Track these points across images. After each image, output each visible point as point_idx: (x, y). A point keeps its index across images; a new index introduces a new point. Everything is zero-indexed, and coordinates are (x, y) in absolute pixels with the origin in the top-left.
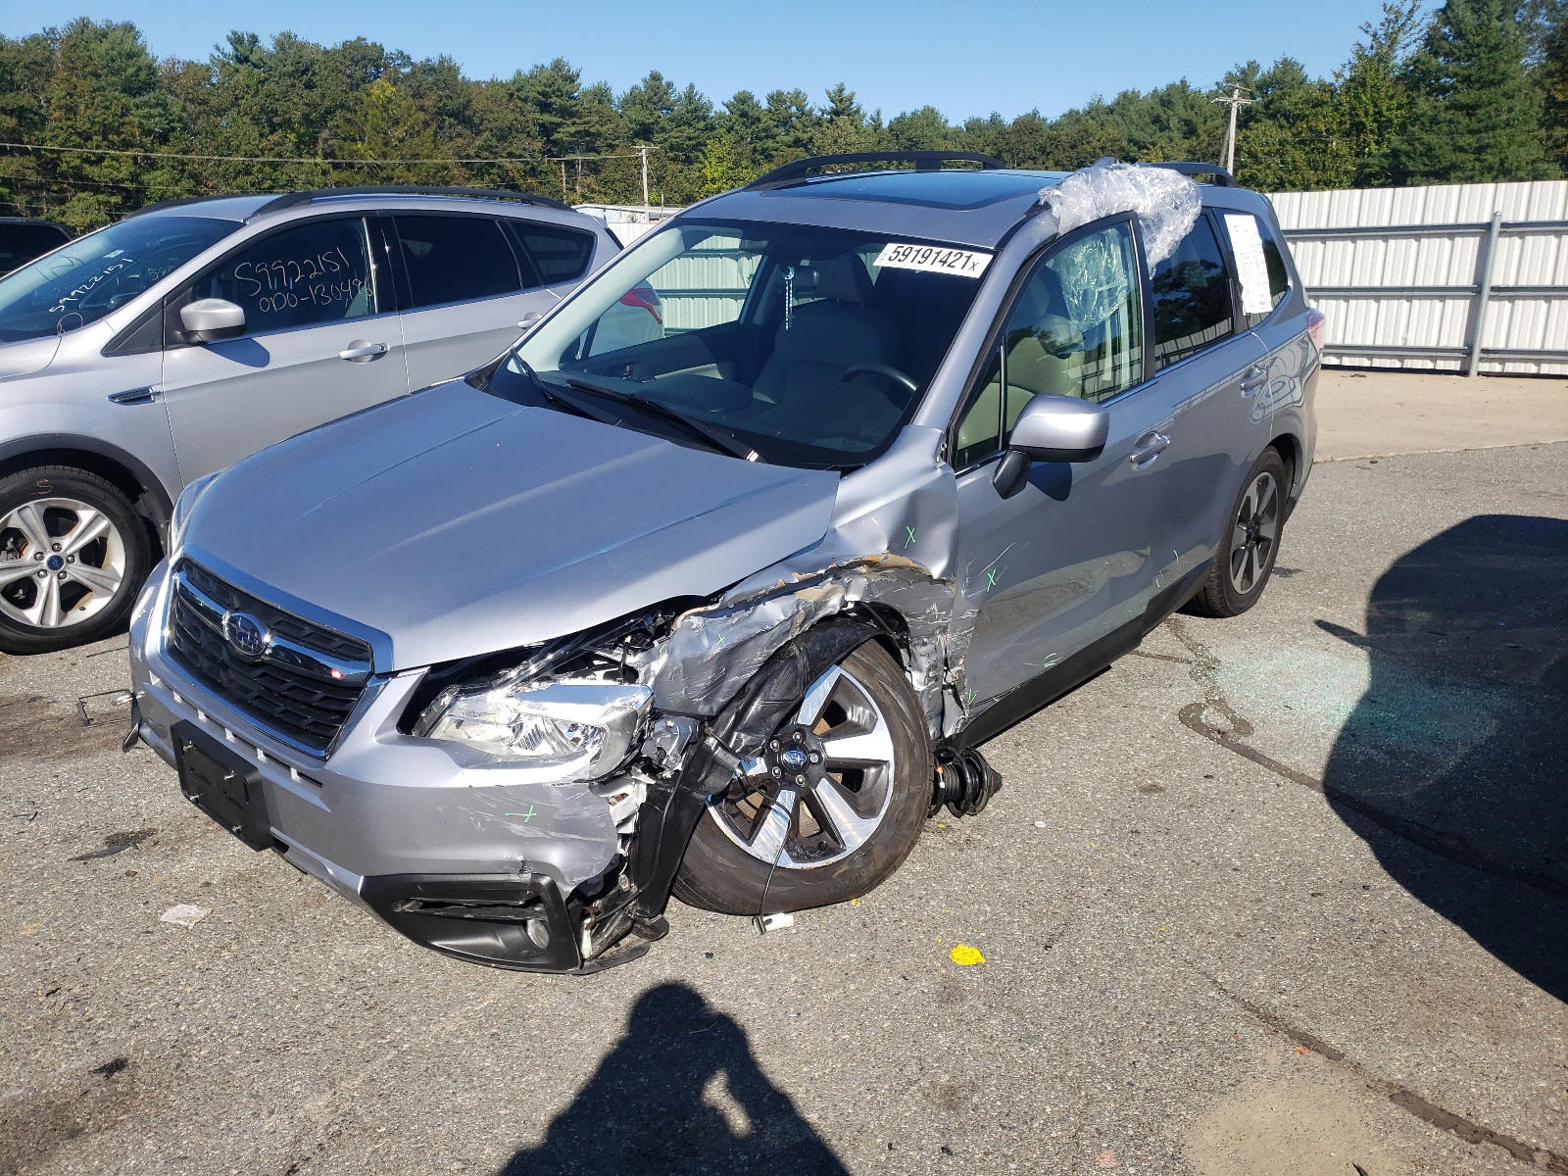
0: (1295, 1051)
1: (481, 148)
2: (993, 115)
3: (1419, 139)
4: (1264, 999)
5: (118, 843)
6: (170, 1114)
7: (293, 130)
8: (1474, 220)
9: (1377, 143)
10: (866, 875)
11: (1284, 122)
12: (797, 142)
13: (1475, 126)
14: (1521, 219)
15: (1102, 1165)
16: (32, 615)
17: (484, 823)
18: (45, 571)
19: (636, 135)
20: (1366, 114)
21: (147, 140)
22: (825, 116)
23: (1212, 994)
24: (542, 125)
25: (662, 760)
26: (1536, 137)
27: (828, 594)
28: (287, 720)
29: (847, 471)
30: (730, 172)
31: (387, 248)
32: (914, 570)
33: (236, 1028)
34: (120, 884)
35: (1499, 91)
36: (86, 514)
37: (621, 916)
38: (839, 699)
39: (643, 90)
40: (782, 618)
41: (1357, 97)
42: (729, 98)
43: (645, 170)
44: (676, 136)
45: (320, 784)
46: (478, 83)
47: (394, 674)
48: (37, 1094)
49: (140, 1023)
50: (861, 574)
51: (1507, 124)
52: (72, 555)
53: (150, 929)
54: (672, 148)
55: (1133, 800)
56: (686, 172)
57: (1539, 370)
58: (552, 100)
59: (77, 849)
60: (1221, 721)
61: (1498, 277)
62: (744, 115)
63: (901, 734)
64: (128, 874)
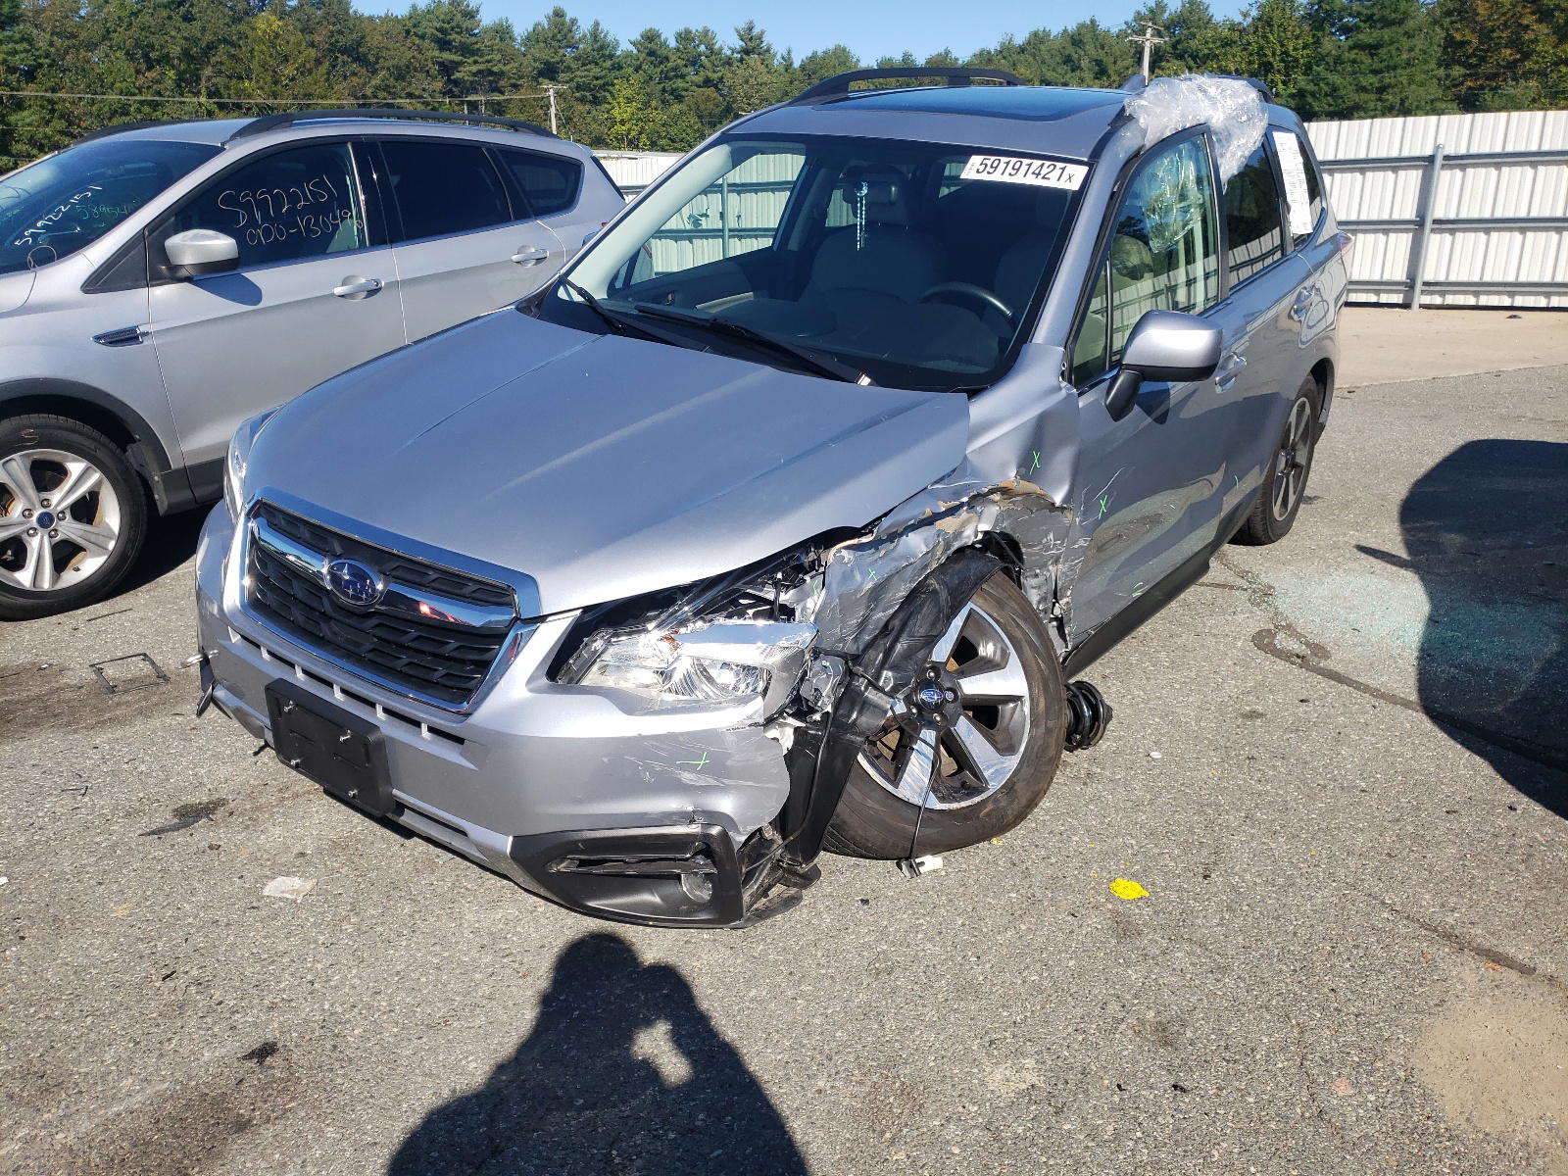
0: (1488, 970)
1: (377, 88)
2: (905, 54)
3: (1323, 79)
4: (1438, 917)
5: (189, 816)
6: (343, 1099)
7: (173, 67)
8: (1417, 153)
9: (1284, 83)
10: (1011, 814)
11: (1191, 63)
12: (707, 82)
13: (1377, 66)
14: (1463, 151)
15: (1340, 1094)
16: (24, 578)
17: (653, 773)
18: (35, 529)
19: (541, 74)
20: (1274, 54)
21: (13, 78)
22: (735, 55)
23: (1385, 915)
24: (442, 64)
25: (818, 701)
26: (1435, 76)
27: (964, 524)
28: (411, 672)
29: (973, 394)
30: (640, 113)
31: (375, 176)
32: (1040, 497)
33: (384, 1004)
34: (205, 858)
35: (1400, 31)
36: (75, 467)
37: (769, 865)
38: (970, 635)
39: (547, 27)
40: (925, 550)
41: (1264, 37)
42: (636, 36)
43: (553, 110)
44: (583, 75)
45: (460, 741)
46: (371, 19)
47: (542, 619)
48: (185, 1088)
49: (276, 1003)
50: (995, 502)
51: (1408, 64)
52: (62, 512)
53: (254, 904)
54: (578, 88)
55: (1238, 727)
56: (594, 112)
57: (1478, 301)
58: (452, 37)
59: (144, 823)
60: (1295, 646)
61: (1440, 210)
62: (651, 53)
63: (1035, 667)
64: (211, 847)
